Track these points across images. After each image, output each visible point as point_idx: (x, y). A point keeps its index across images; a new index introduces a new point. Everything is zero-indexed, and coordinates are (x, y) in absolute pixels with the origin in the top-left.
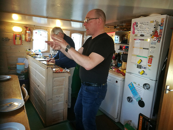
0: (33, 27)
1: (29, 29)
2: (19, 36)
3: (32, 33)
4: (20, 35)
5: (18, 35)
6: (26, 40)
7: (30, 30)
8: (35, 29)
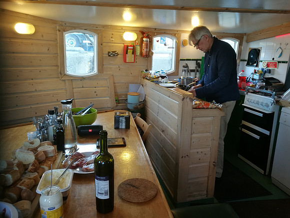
0: (153, 31)
1: (147, 35)
2: (132, 48)
3: (151, 42)
4: (134, 46)
5: (131, 46)
6: (141, 54)
7: (148, 37)
8: (155, 34)
